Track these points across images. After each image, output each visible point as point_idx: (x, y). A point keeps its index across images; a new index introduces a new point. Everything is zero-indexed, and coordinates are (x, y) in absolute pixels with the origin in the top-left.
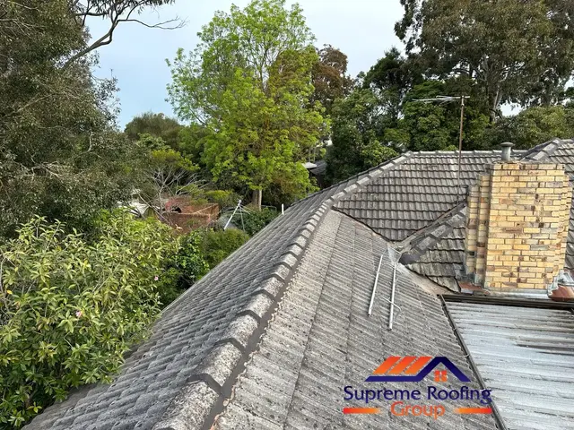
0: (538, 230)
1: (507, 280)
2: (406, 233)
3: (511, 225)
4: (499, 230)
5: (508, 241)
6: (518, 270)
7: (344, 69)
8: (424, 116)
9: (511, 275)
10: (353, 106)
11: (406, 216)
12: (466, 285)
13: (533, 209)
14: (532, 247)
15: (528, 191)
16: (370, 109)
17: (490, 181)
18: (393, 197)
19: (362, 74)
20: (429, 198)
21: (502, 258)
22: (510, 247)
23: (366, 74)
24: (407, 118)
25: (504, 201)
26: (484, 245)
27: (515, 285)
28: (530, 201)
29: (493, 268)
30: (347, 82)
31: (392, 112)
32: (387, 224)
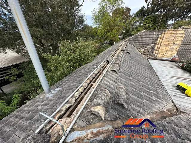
0: (173, 45)
1: (162, 56)
2: (141, 47)
3: (167, 44)
4: (163, 45)
5: (165, 47)
6: (165, 53)
7: (130, 13)
8: (148, 24)
9: (163, 55)
10: (131, 22)
11: (142, 43)
12: (152, 56)
13: (173, 40)
14: (170, 49)
15: (173, 36)
16: (135, 23)
17: (165, 34)
18: (139, 40)
19: (134, 14)
20: (148, 40)
21: (162, 51)
22: (165, 49)
23: (135, 14)
24: (144, 25)
25: (166, 38)
26: (159, 48)
27: (164, 57)
28: (173, 38)
29: (160, 53)
30: (130, 16)
31: (140, 23)
32: (137, 45)
